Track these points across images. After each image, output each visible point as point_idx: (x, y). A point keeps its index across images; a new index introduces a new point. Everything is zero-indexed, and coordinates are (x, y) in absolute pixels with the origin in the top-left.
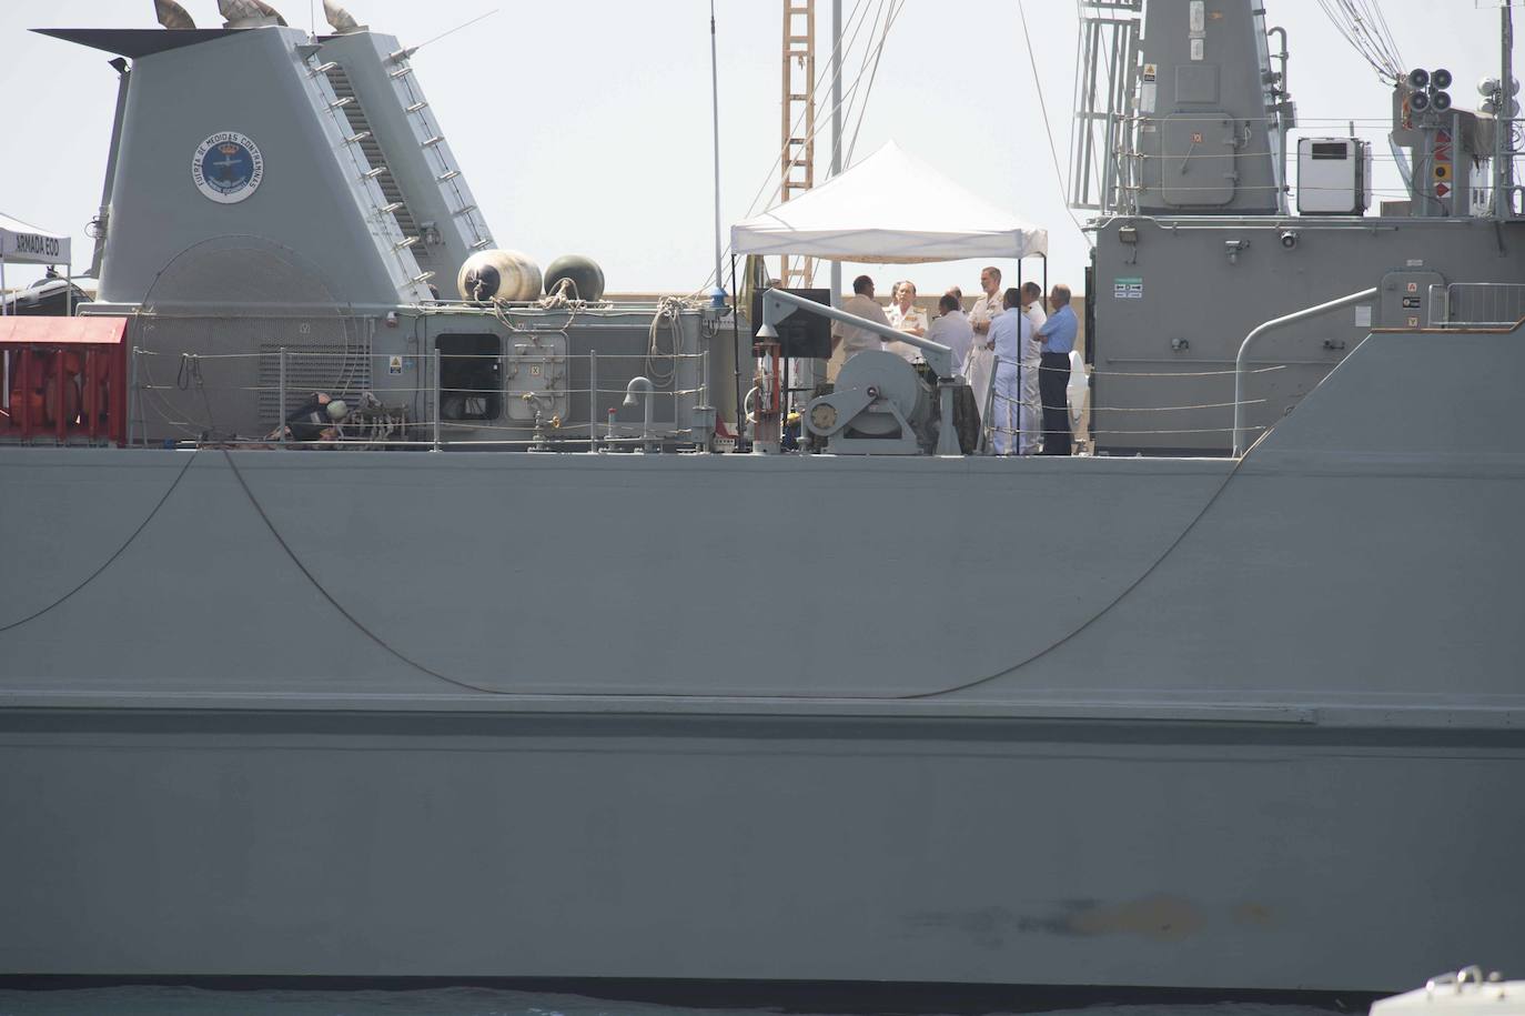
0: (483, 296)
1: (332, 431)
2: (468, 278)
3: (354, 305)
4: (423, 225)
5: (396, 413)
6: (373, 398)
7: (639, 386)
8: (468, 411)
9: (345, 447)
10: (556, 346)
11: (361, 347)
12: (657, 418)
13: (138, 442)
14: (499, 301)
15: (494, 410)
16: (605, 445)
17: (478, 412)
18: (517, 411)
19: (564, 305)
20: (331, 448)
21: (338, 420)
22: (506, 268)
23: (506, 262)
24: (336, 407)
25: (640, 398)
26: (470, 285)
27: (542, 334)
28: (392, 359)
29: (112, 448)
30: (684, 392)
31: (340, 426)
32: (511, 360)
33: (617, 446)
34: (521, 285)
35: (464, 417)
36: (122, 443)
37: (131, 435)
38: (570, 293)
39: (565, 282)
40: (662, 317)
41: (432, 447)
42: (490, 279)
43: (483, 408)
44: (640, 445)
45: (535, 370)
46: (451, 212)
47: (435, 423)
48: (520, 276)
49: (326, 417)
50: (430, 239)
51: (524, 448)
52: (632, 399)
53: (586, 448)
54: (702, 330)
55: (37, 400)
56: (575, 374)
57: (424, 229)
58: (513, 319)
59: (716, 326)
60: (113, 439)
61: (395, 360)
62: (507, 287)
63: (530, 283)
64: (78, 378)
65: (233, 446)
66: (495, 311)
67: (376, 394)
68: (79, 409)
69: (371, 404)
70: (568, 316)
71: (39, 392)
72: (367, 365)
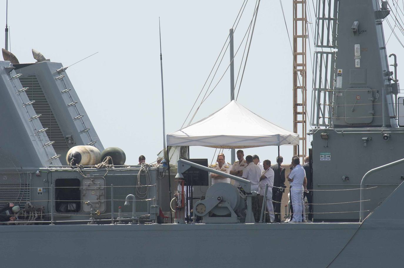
0: (74, 164)
1: (14, 217)
2: (69, 157)
3: (23, 168)
4: (67, 136)
5: (39, 210)
6: (30, 204)
7: (130, 198)
8: (69, 209)
9: (19, 224)
10: (100, 182)
11: (27, 184)
12: (137, 211)
14: (79, 166)
15: (78, 208)
16: (117, 221)
17: (72, 209)
18: (86, 208)
19: (105, 167)
20: (14, 224)
21: (16, 213)
22: (84, 153)
23: (84, 150)
24: (15, 208)
25: (131, 202)
26: (70, 160)
27: (96, 178)
28: (39, 189)
30: (147, 200)
31: (17, 216)
32: (84, 189)
33: (122, 222)
34: (90, 159)
35: (68, 211)
38: (110, 162)
39: (108, 158)
40: (142, 170)
41: (50, 223)
42: (77, 157)
43: (75, 208)
44: (131, 221)
45: (93, 193)
46: (79, 131)
47: (52, 213)
48: (90, 155)
49: (12, 212)
50: (70, 142)
51: (86, 223)
52: (127, 203)
53: (110, 222)
54: (158, 175)
56: (107, 193)
57: (67, 138)
58: (85, 173)
59: (164, 174)
61: (40, 189)
62: (84, 160)
63: (95, 158)
66: (78, 169)
67: (31, 202)
69: (30, 207)
70: (106, 171)
72: (29, 191)
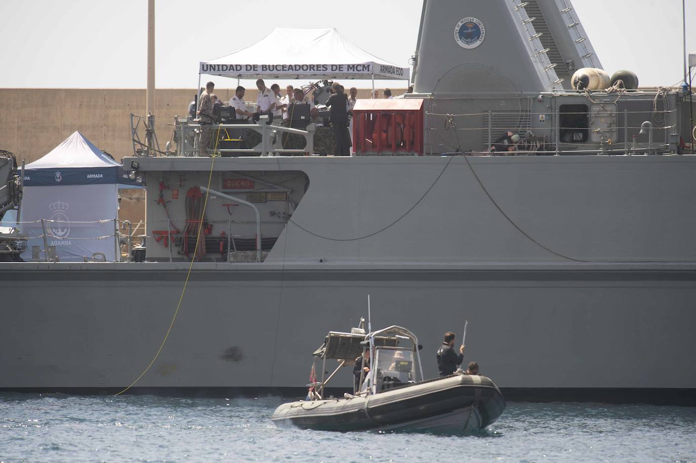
0: (581, 88)
1: (513, 148)
2: (575, 80)
3: (524, 93)
4: (568, 61)
5: (541, 139)
6: (531, 133)
7: (647, 125)
8: (575, 139)
9: (519, 154)
10: (612, 109)
11: (527, 111)
12: (654, 140)
13: (428, 154)
14: (587, 90)
15: (586, 138)
16: (631, 152)
17: (579, 139)
18: (595, 138)
19: (616, 91)
20: (513, 154)
21: (516, 143)
22: (592, 76)
23: (592, 73)
24: (515, 137)
25: (647, 131)
26: (575, 83)
27: (606, 103)
28: (541, 116)
29: (416, 156)
30: (666, 128)
31: (516, 145)
32: (592, 116)
33: (637, 152)
34: (599, 83)
35: (573, 141)
36: (421, 153)
37: (425, 151)
38: (621, 86)
39: (619, 82)
40: (659, 95)
41: (555, 154)
42: (585, 81)
43: (581, 137)
44: (646, 151)
45: (603, 120)
46: (581, 57)
47: (557, 143)
48: (599, 79)
49: (511, 141)
50: (570, 67)
51: (596, 153)
52: (643, 131)
53: (623, 153)
54: (677, 101)
55: (384, 135)
56: (620, 120)
57: (568, 64)
58: (594, 97)
59: (684, 100)
60: (416, 152)
61: (542, 116)
62: (592, 84)
63: (604, 82)
64: (402, 126)
65: (470, 155)
66: (585, 94)
67: (532, 131)
68: (402, 140)
69: (531, 136)
70: (618, 96)
71: (386, 131)
72: (529, 119)
